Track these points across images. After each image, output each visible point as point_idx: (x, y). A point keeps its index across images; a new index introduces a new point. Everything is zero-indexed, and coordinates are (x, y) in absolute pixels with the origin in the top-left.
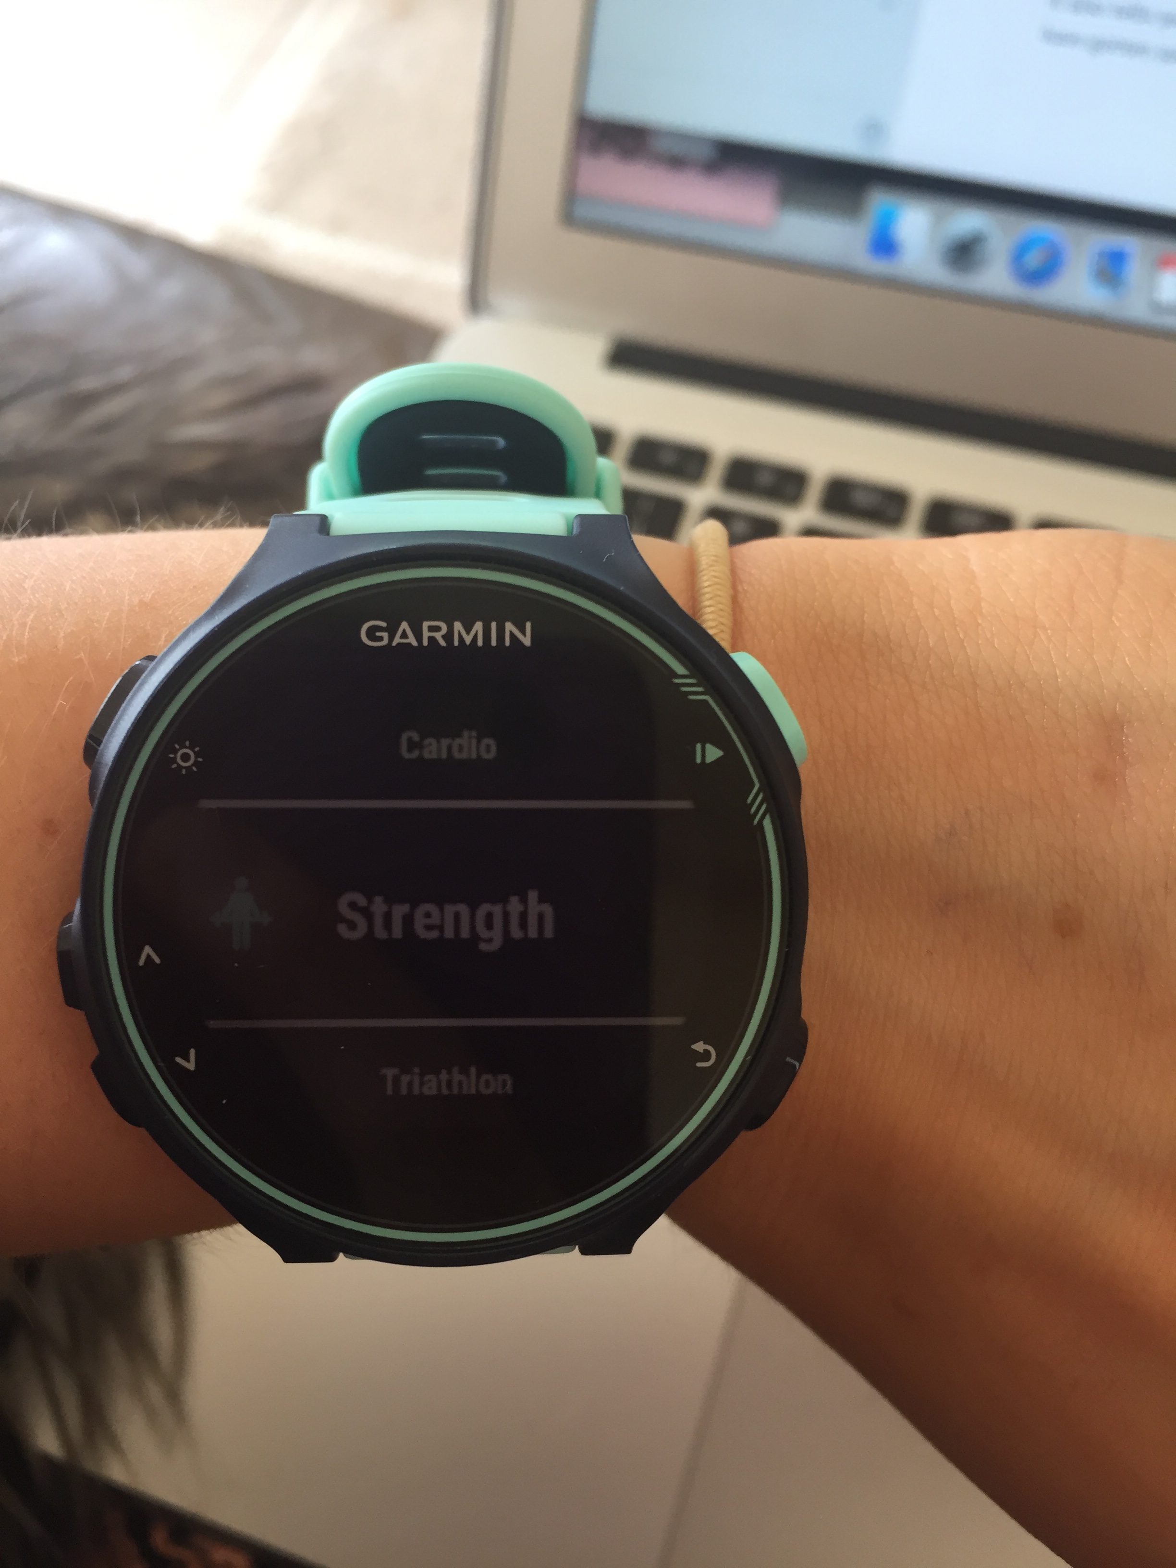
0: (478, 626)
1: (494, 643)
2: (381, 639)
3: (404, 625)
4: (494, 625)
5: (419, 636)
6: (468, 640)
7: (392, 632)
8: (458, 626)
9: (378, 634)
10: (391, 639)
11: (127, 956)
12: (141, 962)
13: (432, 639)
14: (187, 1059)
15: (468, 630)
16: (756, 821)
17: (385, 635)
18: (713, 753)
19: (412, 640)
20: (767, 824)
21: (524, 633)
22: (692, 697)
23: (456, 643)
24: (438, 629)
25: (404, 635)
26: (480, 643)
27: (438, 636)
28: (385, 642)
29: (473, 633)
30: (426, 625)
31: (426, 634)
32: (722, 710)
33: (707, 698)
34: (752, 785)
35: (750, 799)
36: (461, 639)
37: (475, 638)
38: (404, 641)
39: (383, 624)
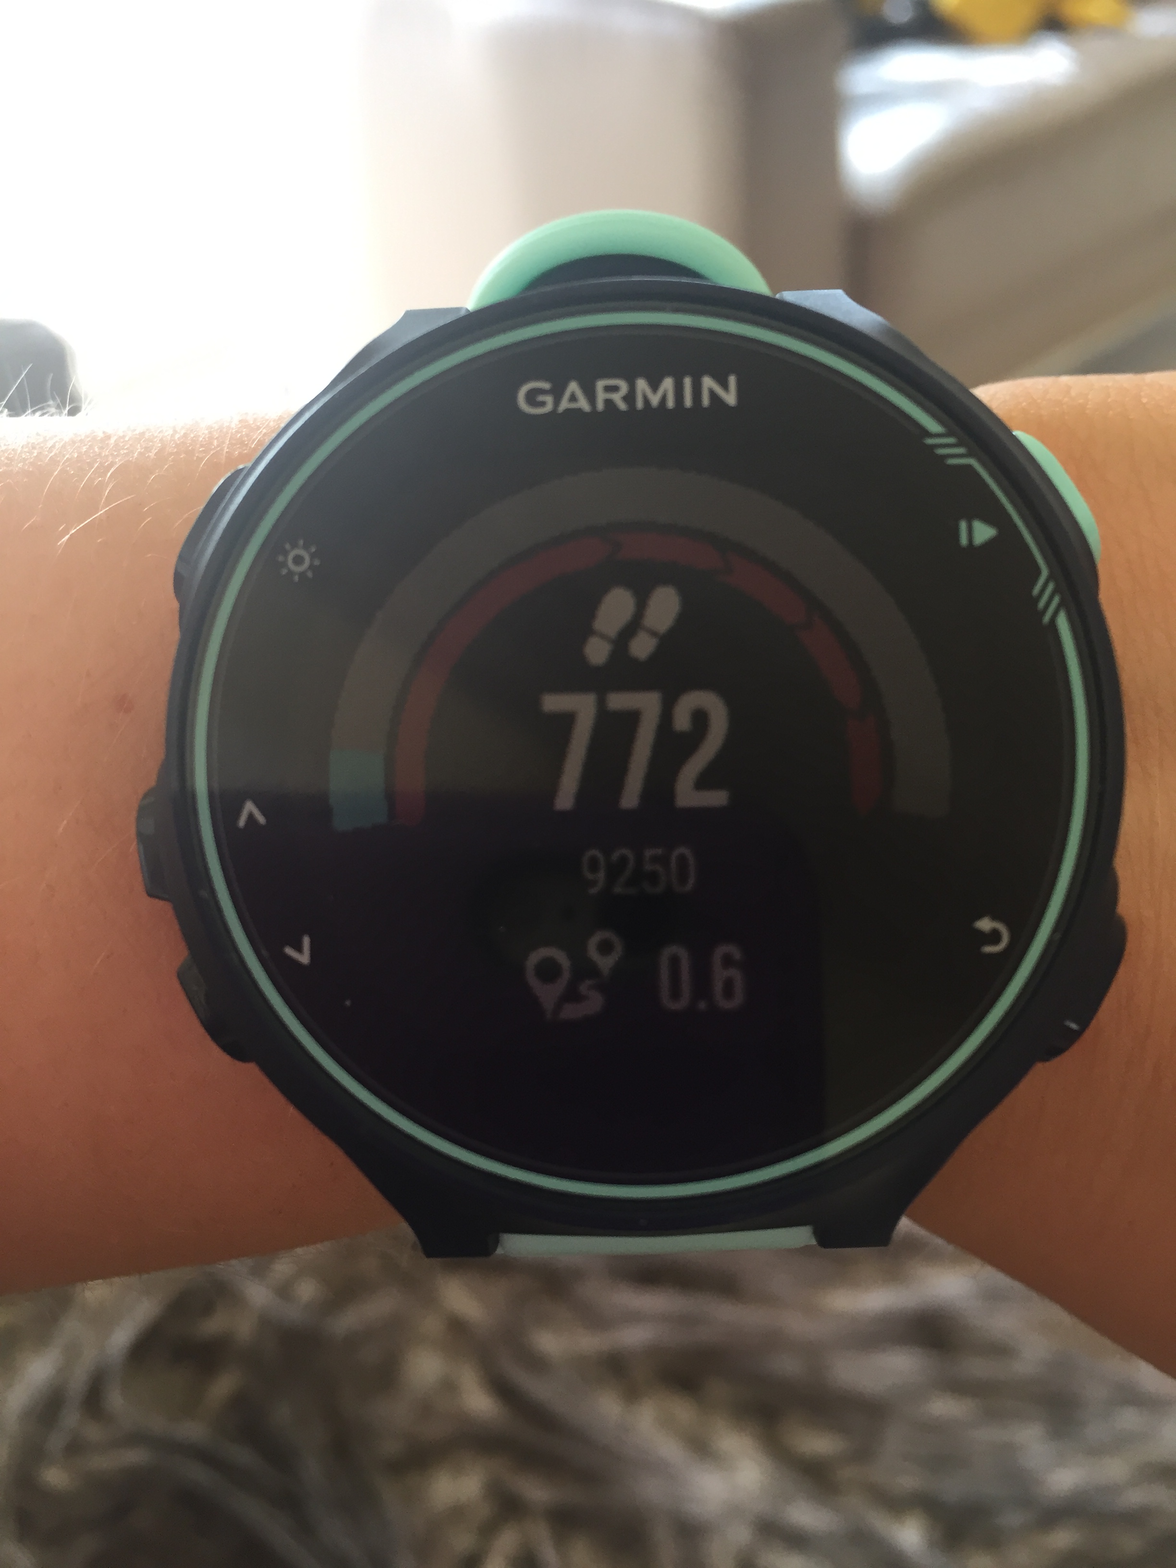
0: (668, 384)
1: (688, 402)
2: (543, 404)
3: (573, 387)
4: (688, 382)
5: (591, 397)
6: (655, 400)
7: (557, 393)
8: (642, 384)
9: (541, 398)
10: (557, 402)
11: (224, 816)
12: (242, 822)
13: (609, 403)
14: (299, 949)
15: (655, 387)
16: (1047, 618)
17: (549, 399)
18: (983, 532)
19: (583, 404)
20: (1062, 622)
22: (950, 461)
23: (640, 405)
24: (615, 389)
25: (573, 398)
26: (671, 403)
27: (617, 398)
28: (549, 408)
29: (661, 392)
30: (600, 384)
31: (601, 396)
32: (992, 475)
33: (972, 462)
34: (1038, 572)
35: (1036, 591)
36: (646, 401)
37: (664, 399)
38: (573, 406)
39: (546, 386)
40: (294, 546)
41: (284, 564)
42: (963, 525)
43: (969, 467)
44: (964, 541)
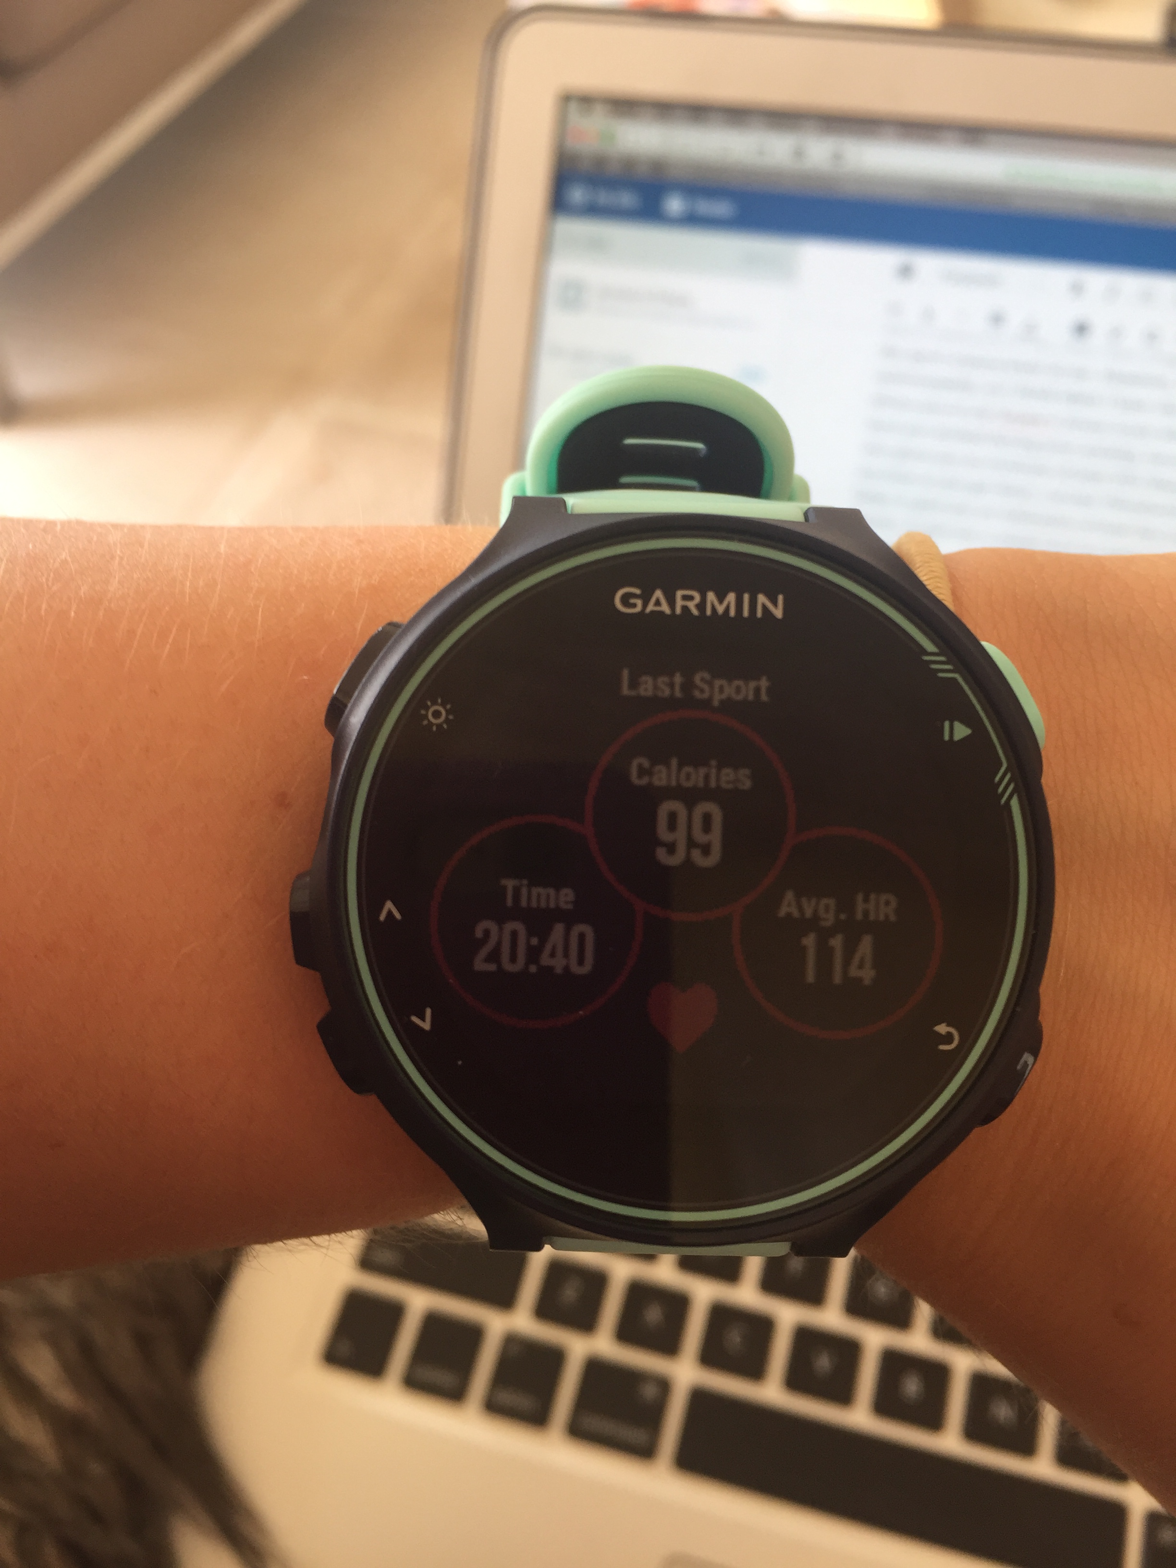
0: (731, 597)
1: (746, 613)
2: (634, 606)
3: (658, 594)
4: (746, 597)
5: (672, 603)
6: (720, 609)
7: (646, 598)
8: (711, 596)
9: (632, 601)
10: (645, 605)
11: (369, 910)
12: (382, 917)
13: (685, 609)
14: (422, 1018)
15: (721, 600)
16: (1003, 800)
17: (639, 602)
18: (961, 731)
19: (665, 608)
20: (1015, 804)
21: (775, 604)
22: (941, 675)
23: (709, 612)
24: (691, 598)
25: (658, 603)
26: (732, 613)
27: (691, 605)
28: (638, 609)
29: (725, 603)
30: (679, 593)
31: (679, 603)
32: (971, 688)
33: (956, 676)
34: (1001, 765)
35: (997, 779)
36: (714, 609)
37: (727, 609)
38: (657, 609)
39: (637, 591)
40: (434, 703)
41: (426, 716)
42: (947, 724)
43: (955, 679)
44: (947, 737)
